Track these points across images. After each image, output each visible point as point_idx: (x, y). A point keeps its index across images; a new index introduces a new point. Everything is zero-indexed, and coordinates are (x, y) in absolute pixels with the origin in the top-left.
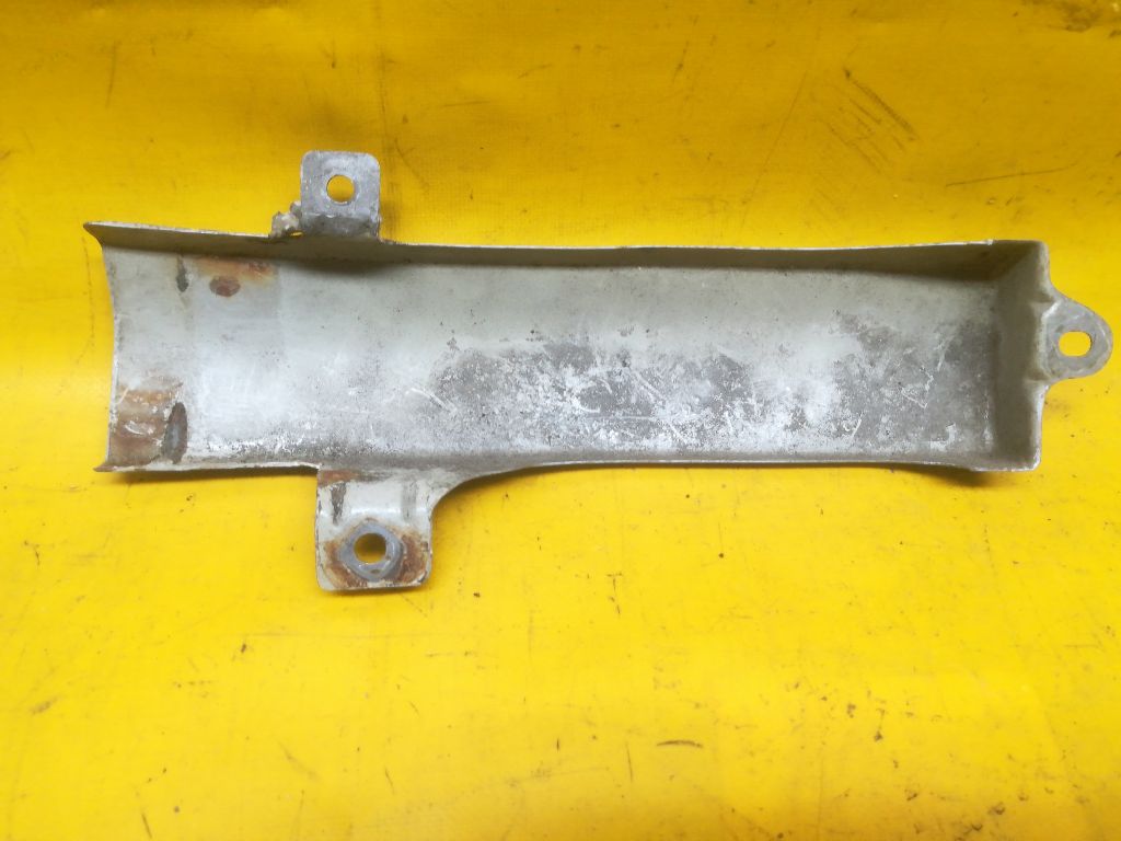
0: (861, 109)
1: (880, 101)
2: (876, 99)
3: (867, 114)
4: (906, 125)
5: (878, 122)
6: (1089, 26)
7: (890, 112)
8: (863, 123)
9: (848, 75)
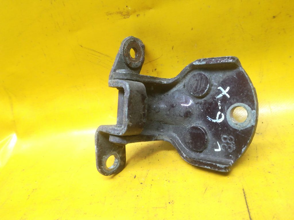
0: (93, 54)
1: (95, 51)
2: (93, 50)
3: (95, 55)
4: (107, 56)
5: (100, 56)
6: (129, 16)
7: (100, 53)
8: (96, 58)
9: (81, 46)
